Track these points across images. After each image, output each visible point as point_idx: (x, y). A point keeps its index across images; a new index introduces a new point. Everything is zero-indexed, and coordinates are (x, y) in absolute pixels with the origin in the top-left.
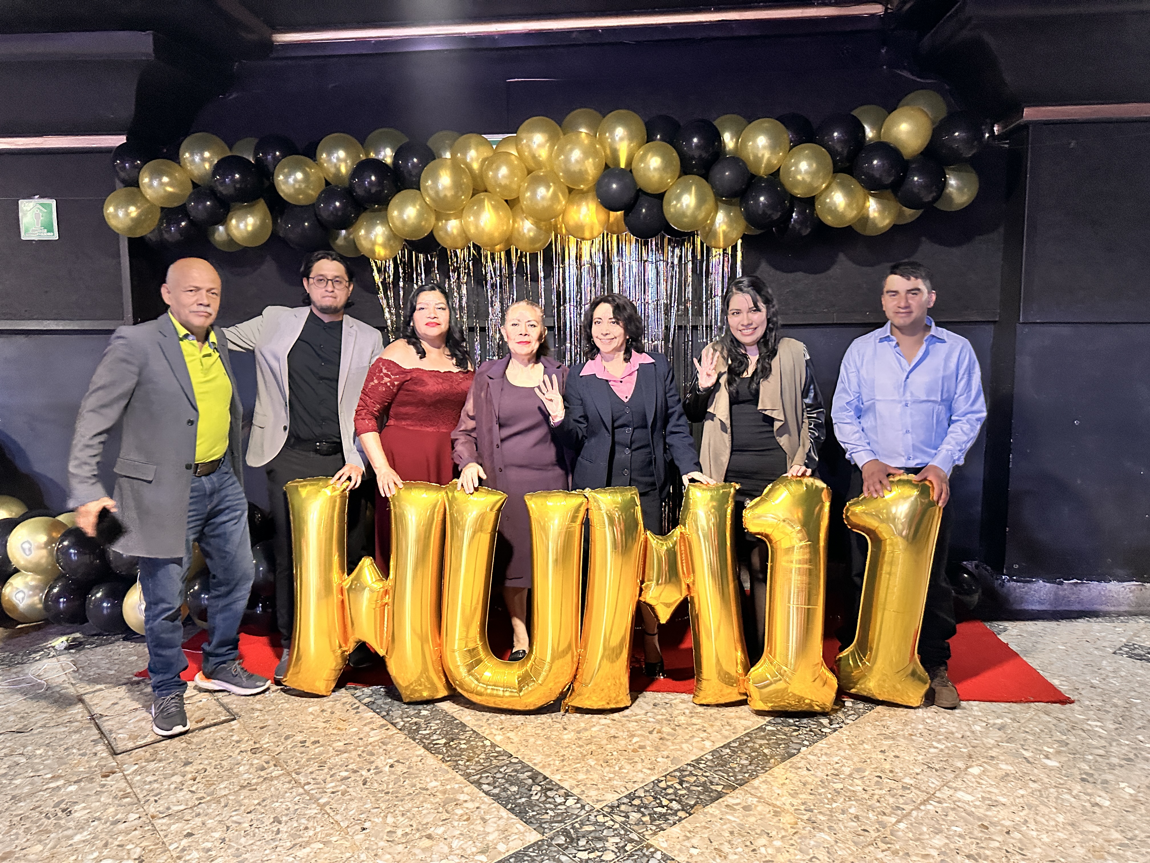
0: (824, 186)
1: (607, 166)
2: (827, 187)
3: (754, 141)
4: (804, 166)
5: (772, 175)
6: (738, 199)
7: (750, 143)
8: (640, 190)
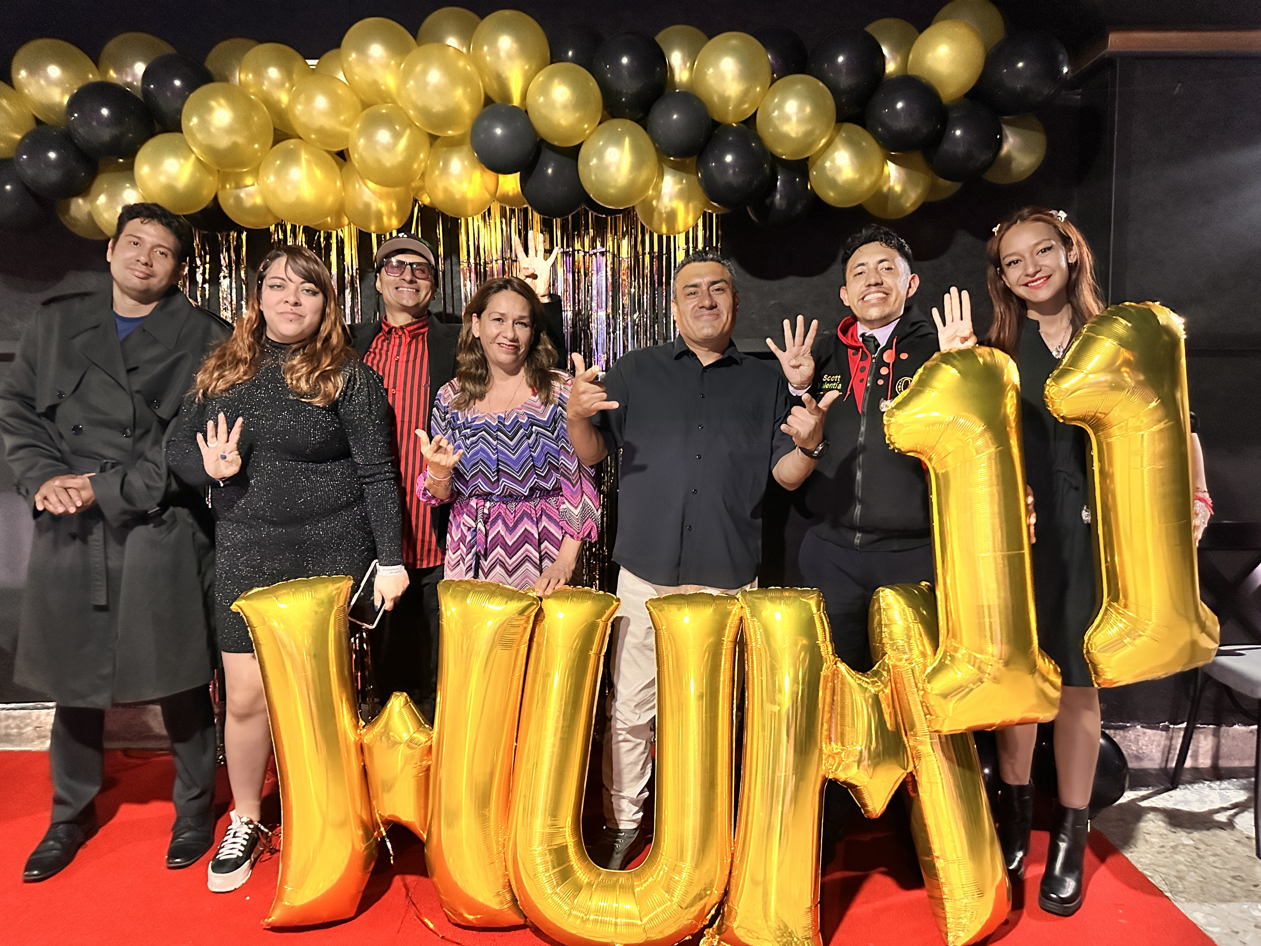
0: (823, 141)
1: (488, 101)
2: (828, 144)
3: (716, 66)
4: (792, 106)
5: (745, 122)
6: (694, 158)
7: (711, 71)
8: (542, 141)
